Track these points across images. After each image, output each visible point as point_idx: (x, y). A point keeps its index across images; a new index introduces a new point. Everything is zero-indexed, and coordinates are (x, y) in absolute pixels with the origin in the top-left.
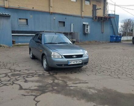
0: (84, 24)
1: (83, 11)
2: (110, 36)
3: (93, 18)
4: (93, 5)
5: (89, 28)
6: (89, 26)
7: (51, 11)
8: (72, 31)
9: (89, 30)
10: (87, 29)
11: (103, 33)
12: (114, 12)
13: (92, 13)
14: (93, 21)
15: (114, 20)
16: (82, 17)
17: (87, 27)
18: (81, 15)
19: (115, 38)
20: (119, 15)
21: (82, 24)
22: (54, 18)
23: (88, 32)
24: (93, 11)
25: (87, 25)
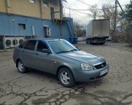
0: (44, 27)
1: (42, 14)
2: (69, 38)
3: (52, 21)
4: (51, 7)
5: (50, 31)
6: (49, 29)
7: (8, 13)
8: (34, 34)
9: (50, 33)
10: (48, 32)
11: (61, 35)
12: (69, 15)
13: (50, 15)
14: (53, 23)
15: (70, 23)
16: (42, 20)
17: (48, 30)
18: (41, 17)
19: (73, 40)
20: (72, 19)
21: (43, 27)
22: (13, 20)
23: (50, 34)
24: (51, 13)
25: (48, 28)
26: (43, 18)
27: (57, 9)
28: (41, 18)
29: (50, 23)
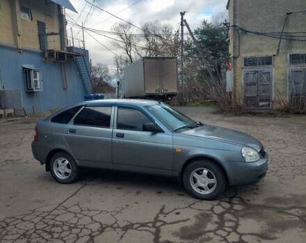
0: (24, 68)
1: (19, 35)
3: (43, 55)
4: (38, 22)
5: (38, 79)
6: (38, 74)
9: (39, 83)
10: (36, 82)
11: (65, 89)
13: (38, 41)
14: (44, 60)
16: (19, 51)
17: (35, 77)
18: (16, 44)
20: (88, 51)
21: (21, 68)
23: (39, 87)
24: (39, 35)
25: (35, 72)
26: (20, 47)
27: (51, 27)
28: (15, 47)
29: (38, 59)
